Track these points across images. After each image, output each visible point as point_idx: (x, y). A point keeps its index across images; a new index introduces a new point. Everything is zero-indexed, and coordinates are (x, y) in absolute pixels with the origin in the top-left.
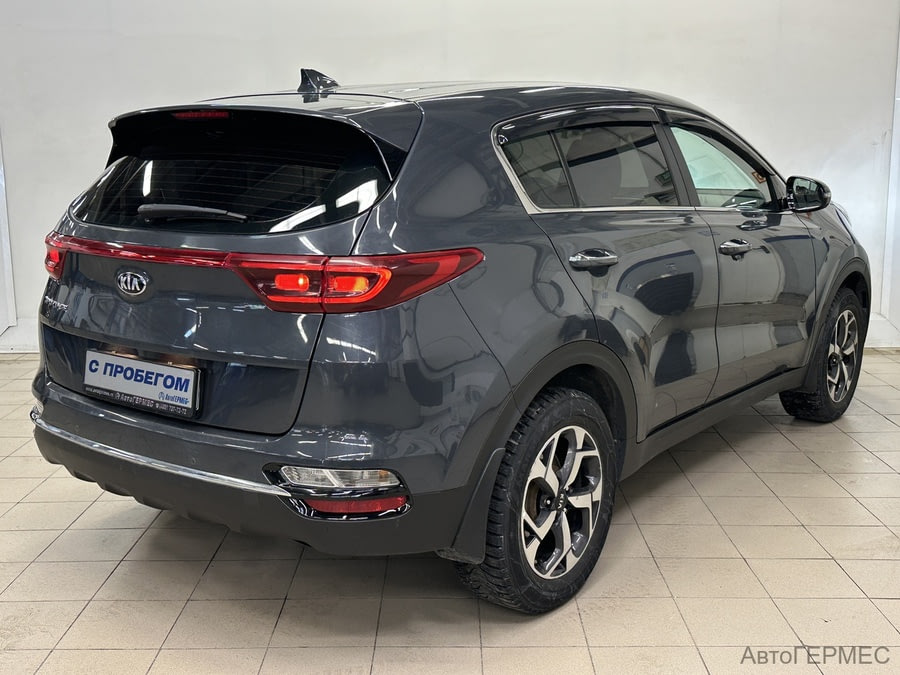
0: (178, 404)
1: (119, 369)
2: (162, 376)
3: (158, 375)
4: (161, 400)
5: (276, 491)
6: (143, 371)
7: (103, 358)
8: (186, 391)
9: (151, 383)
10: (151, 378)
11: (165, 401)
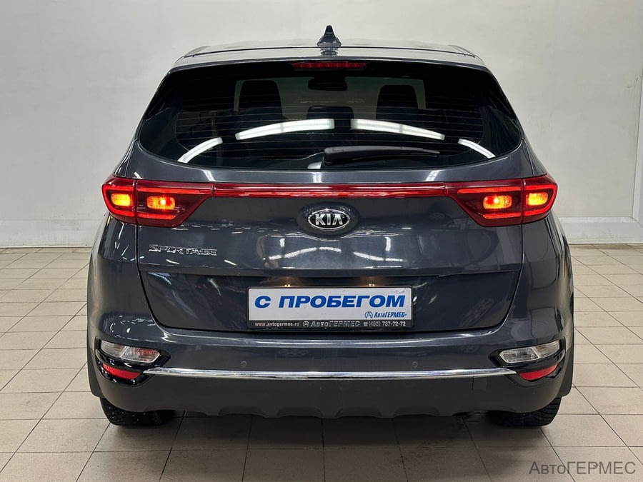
0: (393, 318)
1: (303, 300)
2: (368, 297)
3: (360, 298)
4: (369, 318)
5: (502, 372)
6: (340, 297)
7: (275, 294)
8: (401, 305)
9: (353, 306)
10: (352, 301)
11: (373, 318)
